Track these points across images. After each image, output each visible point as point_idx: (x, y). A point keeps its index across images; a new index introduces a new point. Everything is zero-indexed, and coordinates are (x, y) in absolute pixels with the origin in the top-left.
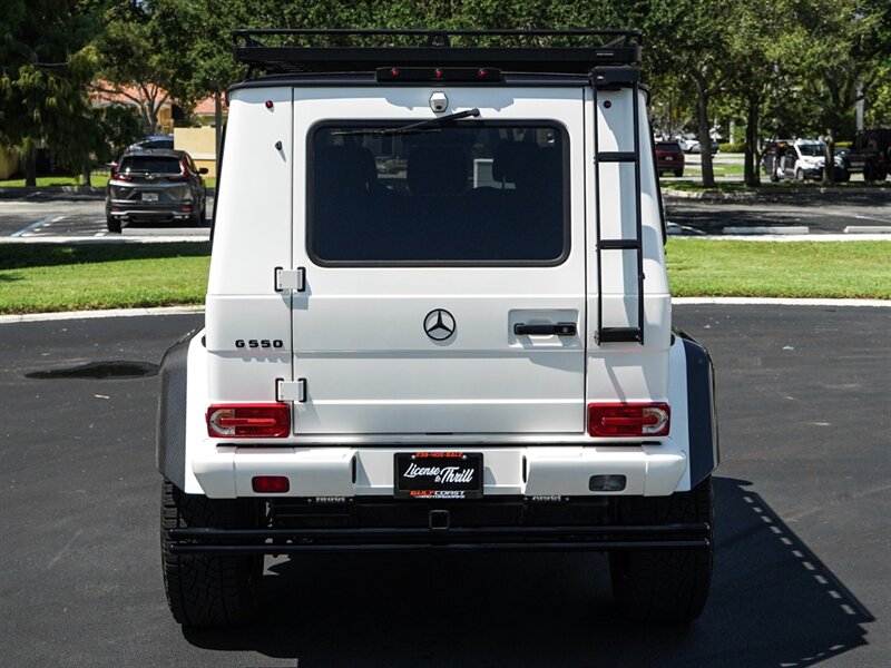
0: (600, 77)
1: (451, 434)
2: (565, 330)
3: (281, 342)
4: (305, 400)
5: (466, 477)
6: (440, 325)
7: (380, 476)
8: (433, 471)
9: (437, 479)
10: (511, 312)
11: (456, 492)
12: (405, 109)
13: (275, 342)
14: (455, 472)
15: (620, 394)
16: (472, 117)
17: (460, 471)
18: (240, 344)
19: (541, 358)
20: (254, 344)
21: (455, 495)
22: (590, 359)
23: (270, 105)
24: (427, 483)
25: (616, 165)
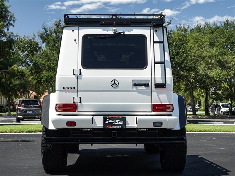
0: (154, 23)
1: (117, 112)
2: (147, 85)
3: (75, 88)
4: (80, 103)
5: (121, 123)
6: (115, 83)
7: (99, 123)
8: (113, 121)
9: (114, 123)
10: (133, 80)
11: (119, 127)
12: (106, 32)
13: (73, 88)
14: (119, 121)
15: (161, 102)
16: (123, 34)
18: (64, 88)
19: (140, 92)
20: (68, 88)
21: (118, 127)
22: (153, 93)
23: (73, 31)
24: (111, 124)
25: (158, 44)
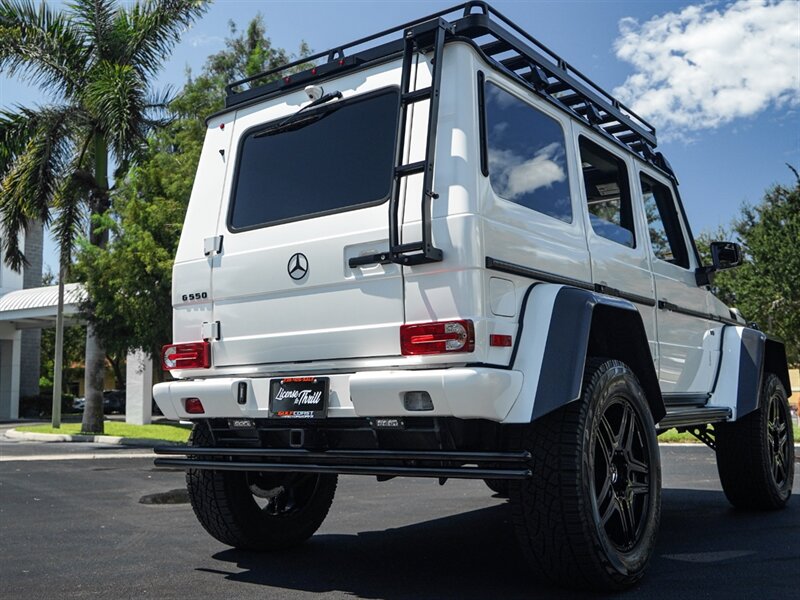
1: (310, 361)
3: (206, 294)
4: (218, 339)
6: (298, 267)
8: (293, 394)
9: (296, 401)
10: (345, 248)
11: (308, 413)
12: (296, 105)
13: (203, 294)
14: (309, 394)
15: (432, 315)
17: (311, 394)
18: (185, 298)
19: (368, 286)
20: (192, 297)
21: (307, 415)
22: (407, 284)
24: (290, 405)
